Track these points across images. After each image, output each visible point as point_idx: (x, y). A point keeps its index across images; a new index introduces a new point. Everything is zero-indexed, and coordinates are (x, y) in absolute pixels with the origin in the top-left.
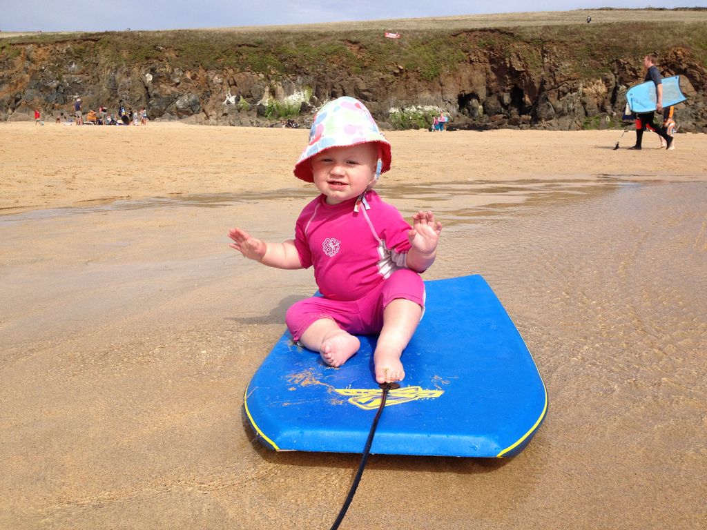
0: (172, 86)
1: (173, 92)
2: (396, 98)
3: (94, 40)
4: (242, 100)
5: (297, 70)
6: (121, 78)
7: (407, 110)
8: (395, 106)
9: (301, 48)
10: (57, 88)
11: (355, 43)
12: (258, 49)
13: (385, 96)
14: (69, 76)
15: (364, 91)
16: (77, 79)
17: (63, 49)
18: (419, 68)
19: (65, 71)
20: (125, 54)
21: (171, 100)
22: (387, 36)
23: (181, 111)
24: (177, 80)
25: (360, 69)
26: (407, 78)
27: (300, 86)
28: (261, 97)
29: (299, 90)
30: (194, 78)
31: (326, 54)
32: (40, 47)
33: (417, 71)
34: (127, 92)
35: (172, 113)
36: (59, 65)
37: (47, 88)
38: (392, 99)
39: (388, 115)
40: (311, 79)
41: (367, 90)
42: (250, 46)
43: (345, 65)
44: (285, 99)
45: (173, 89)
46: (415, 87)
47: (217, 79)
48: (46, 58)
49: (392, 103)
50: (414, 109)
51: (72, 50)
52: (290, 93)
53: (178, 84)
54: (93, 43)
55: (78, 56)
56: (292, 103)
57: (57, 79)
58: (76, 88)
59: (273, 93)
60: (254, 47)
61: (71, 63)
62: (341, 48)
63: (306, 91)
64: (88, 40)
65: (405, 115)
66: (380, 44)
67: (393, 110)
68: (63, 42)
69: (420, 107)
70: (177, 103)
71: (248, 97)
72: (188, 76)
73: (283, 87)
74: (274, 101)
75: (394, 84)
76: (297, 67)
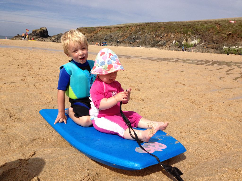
0: (159, 38)
1: (159, 40)
2: (227, 43)
3: (146, 25)
4: (177, 42)
5: (197, 33)
6: (148, 36)
7: (231, 47)
8: (226, 46)
9: (202, 26)
10: (134, 38)
11: (219, 24)
12: (187, 27)
13: (222, 42)
14: (138, 35)
15: (214, 40)
16: (140, 36)
17: (138, 28)
18: (238, 33)
19: (138, 34)
20: (151, 29)
21: (158, 42)
22: (230, 22)
23: (160, 45)
24: (161, 36)
25: (217, 33)
26: (233, 36)
27: (197, 38)
28: (183, 41)
29: (196, 40)
30: (167, 36)
31: (208, 28)
32: (133, 27)
33: (237, 34)
34: (148, 40)
35: (157, 46)
36: (136, 32)
37: (131, 38)
38: (225, 43)
39: (222, 49)
40: (201, 36)
41: (215, 40)
42: (185, 26)
43: (213, 32)
44: (191, 42)
45: (159, 39)
46: (236, 39)
47: (173, 36)
48: (134, 30)
49: (225, 45)
50: (234, 47)
51: (140, 28)
52: (193, 40)
53: (161, 37)
54: (146, 26)
55: (141, 30)
56: (193, 44)
57: (135, 36)
58: (139, 38)
59: (187, 40)
60: (186, 26)
61: (140, 32)
62: (214, 26)
63: (198, 40)
64: (145, 25)
65: (230, 49)
66: (227, 25)
67: (224, 47)
68: (139, 26)
69: (237, 47)
70: (160, 43)
71: (179, 41)
72: (165, 35)
73: (191, 39)
74: (186, 43)
75: (226, 38)
76: (198, 32)
